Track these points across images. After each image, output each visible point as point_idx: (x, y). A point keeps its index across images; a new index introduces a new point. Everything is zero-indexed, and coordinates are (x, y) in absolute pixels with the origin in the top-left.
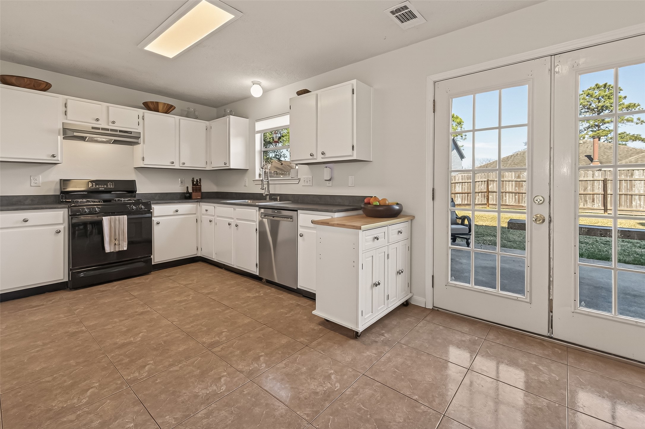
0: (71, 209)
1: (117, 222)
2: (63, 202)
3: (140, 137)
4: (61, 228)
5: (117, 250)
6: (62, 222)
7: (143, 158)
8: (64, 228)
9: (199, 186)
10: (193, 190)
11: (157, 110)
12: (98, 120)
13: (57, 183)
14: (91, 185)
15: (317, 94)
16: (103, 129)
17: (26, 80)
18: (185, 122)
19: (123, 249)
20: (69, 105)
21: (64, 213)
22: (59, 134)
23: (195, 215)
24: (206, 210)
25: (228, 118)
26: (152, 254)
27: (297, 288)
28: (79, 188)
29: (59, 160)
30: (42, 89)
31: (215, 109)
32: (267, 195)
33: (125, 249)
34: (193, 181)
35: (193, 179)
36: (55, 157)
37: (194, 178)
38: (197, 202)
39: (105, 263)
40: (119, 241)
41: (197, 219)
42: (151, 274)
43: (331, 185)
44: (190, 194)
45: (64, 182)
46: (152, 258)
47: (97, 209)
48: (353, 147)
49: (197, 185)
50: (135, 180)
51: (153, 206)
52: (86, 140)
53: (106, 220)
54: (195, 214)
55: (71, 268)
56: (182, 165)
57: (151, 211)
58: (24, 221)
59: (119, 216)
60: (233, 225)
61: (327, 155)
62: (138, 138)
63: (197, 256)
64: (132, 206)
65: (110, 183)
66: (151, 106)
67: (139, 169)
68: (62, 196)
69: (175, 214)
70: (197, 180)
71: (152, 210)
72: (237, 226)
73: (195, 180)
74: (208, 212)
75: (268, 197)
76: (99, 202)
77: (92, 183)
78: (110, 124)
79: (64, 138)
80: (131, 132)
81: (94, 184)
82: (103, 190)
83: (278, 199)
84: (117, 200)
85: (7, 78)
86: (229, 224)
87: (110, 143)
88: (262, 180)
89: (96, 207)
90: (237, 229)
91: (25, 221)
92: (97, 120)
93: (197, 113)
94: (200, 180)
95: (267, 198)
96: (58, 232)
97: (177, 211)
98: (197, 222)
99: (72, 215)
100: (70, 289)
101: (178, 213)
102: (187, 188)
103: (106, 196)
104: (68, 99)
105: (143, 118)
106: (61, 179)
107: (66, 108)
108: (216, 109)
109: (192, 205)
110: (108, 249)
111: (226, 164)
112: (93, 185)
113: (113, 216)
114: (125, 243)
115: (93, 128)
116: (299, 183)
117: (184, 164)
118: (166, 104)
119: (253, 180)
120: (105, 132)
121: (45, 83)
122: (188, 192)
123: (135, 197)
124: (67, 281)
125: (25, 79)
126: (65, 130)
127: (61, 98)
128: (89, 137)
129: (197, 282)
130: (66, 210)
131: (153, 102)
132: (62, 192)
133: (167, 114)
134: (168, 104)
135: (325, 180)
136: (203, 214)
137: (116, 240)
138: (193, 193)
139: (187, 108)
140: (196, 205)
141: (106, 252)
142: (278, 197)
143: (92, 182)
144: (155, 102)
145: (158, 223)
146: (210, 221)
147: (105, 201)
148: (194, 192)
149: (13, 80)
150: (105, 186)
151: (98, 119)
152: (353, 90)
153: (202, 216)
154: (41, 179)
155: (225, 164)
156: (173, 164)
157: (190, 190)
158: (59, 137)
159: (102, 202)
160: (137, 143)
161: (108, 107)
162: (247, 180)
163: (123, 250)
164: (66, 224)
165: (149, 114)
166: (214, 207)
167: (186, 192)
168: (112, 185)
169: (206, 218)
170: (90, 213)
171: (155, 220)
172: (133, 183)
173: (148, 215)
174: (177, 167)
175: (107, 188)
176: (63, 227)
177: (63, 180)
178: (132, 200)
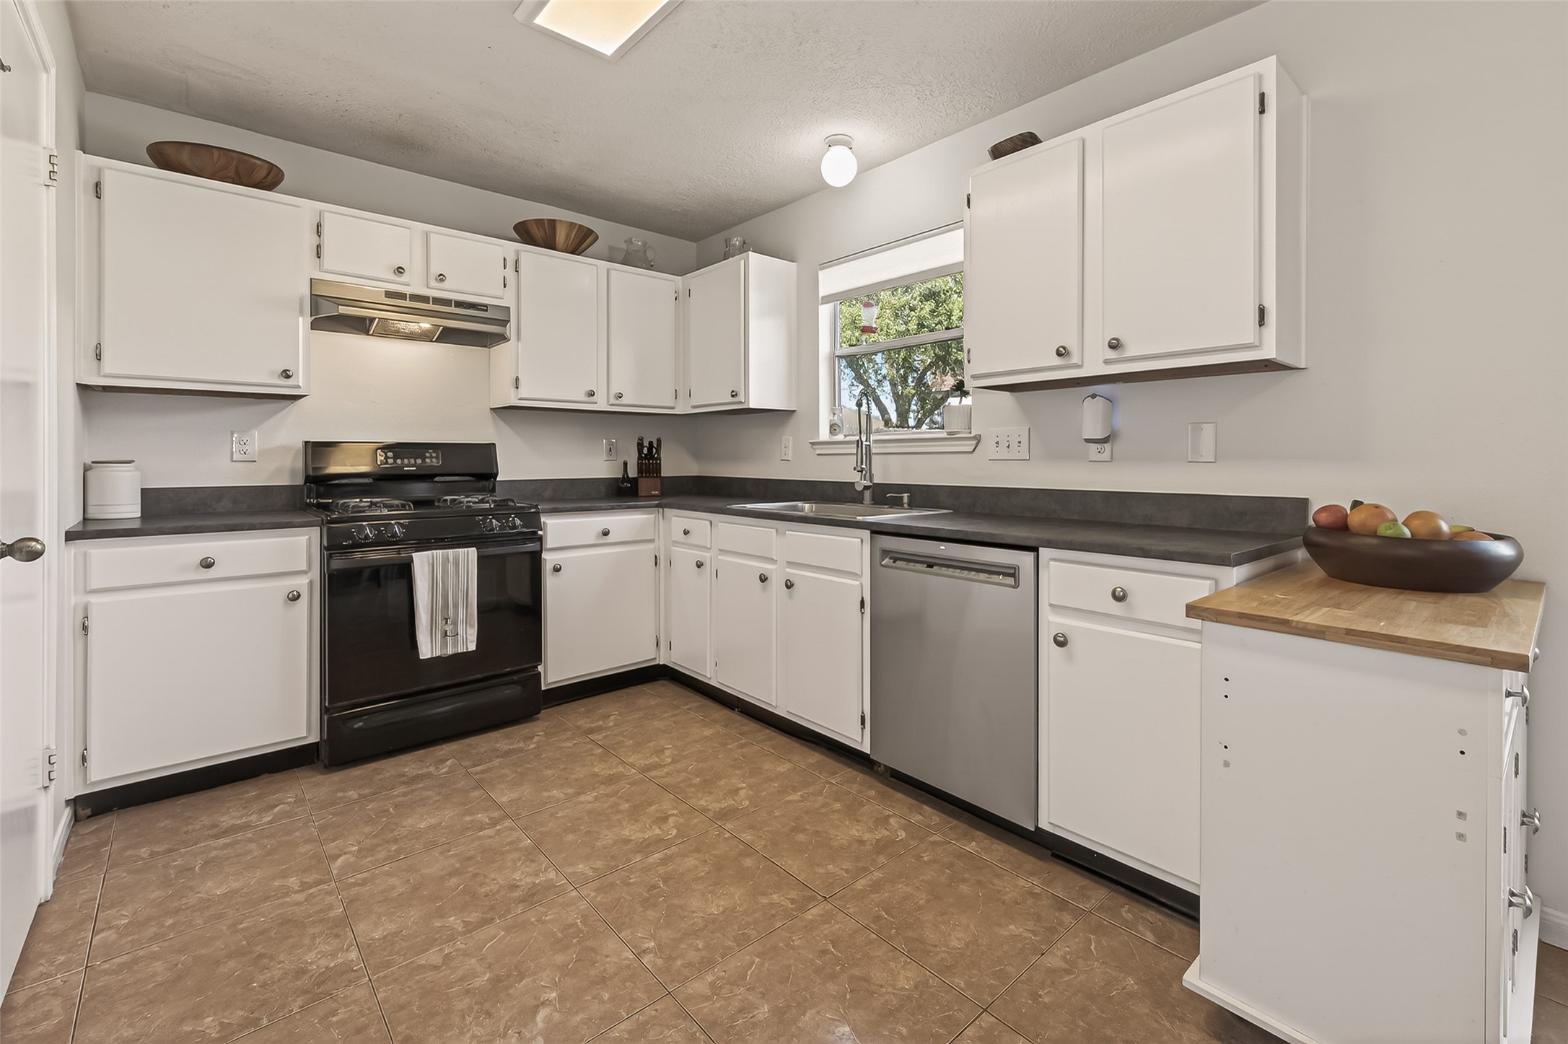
0: (329, 529)
1: (451, 567)
2: (311, 505)
3: (509, 321)
4: (301, 583)
5: (450, 651)
6: (304, 567)
7: (517, 379)
8: (311, 583)
9: (656, 459)
10: (640, 470)
11: (549, 243)
12: (402, 273)
13: (298, 451)
14: (383, 458)
15: (1084, 140)
16: (415, 298)
17: (216, 153)
18: (625, 276)
19: (467, 649)
20: (326, 230)
21: (309, 540)
22: (301, 313)
23: (651, 546)
24: (686, 532)
25: (743, 261)
26: (541, 661)
27: (1037, 828)
28: (351, 466)
29: (300, 387)
30: (258, 183)
31: (693, 246)
32: (866, 488)
33: (472, 647)
34: (640, 446)
35: (641, 439)
36: (291, 376)
37: (643, 438)
38: (658, 506)
39: (416, 689)
40: (455, 624)
41: (656, 556)
42: (538, 719)
43: (1106, 456)
44: (634, 481)
45: (317, 450)
46: (540, 673)
47: (399, 529)
48: (1262, 312)
49: (649, 458)
50: (494, 444)
51: (543, 519)
52: (371, 332)
53: (422, 561)
54: (652, 541)
55: (327, 704)
56: (612, 401)
57: (540, 533)
58: (204, 564)
59: (457, 550)
60: (777, 583)
61: (1131, 351)
62: (505, 323)
63: (657, 663)
64: (491, 519)
65: (431, 451)
66: (537, 233)
67: (506, 412)
68: (310, 490)
69: (601, 542)
70: (652, 442)
71: (541, 530)
72: (789, 585)
73: (646, 444)
74: (692, 539)
75: (867, 494)
76: (403, 506)
77: (386, 451)
78: (433, 283)
79: (316, 325)
80: (486, 306)
81: (390, 454)
82: (414, 473)
83: (906, 500)
84: (451, 499)
85: (170, 151)
86: (763, 579)
87: (431, 341)
88: (858, 441)
89: (396, 523)
90: (791, 596)
91: (207, 564)
92: (400, 270)
93: (650, 255)
94: (659, 441)
95: (865, 499)
96: (295, 598)
97: (606, 533)
98: (656, 565)
99: (332, 547)
100: (326, 767)
101: (610, 538)
102: (625, 464)
103: (420, 490)
104: (327, 211)
105: (516, 268)
106: (306, 442)
107: (320, 236)
108: (695, 244)
109: (642, 514)
110: (427, 648)
111: (736, 395)
112: (386, 458)
113: (441, 551)
114: (472, 631)
115: (389, 294)
116: (974, 450)
117: (620, 397)
118: (576, 224)
119: (811, 443)
120: (418, 303)
121: (264, 163)
122: (625, 478)
123: (493, 490)
124: (318, 742)
125: (214, 150)
126: (316, 300)
127: (308, 208)
128: (379, 318)
129: (674, 762)
130: (315, 532)
131: (543, 220)
132: (308, 479)
133: (578, 255)
134: (580, 226)
135: (1085, 440)
136: (676, 543)
137: (447, 623)
138: (640, 480)
139: (625, 241)
140: (653, 516)
141: (421, 658)
142: (906, 495)
143: (387, 448)
144: (548, 220)
145: (557, 570)
146: (699, 565)
147: (418, 503)
148: (642, 477)
149: (185, 157)
150: (419, 461)
151: (403, 269)
152: (1262, 96)
153: (673, 548)
154: (257, 440)
155: (733, 396)
156: (592, 399)
157: (632, 473)
158: (301, 319)
159: (410, 509)
160: (502, 338)
161: (427, 234)
162: (791, 443)
163: (465, 651)
164: (315, 574)
165: (532, 256)
166: (711, 522)
167: (621, 476)
168: (437, 458)
169: (684, 556)
170: (380, 542)
171: (549, 559)
172: (488, 451)
173: (530, 546)
174: (602, 405)
175: (423, 464)
176: (308, 581)
177: (313, 442)
178: (488, 502)
